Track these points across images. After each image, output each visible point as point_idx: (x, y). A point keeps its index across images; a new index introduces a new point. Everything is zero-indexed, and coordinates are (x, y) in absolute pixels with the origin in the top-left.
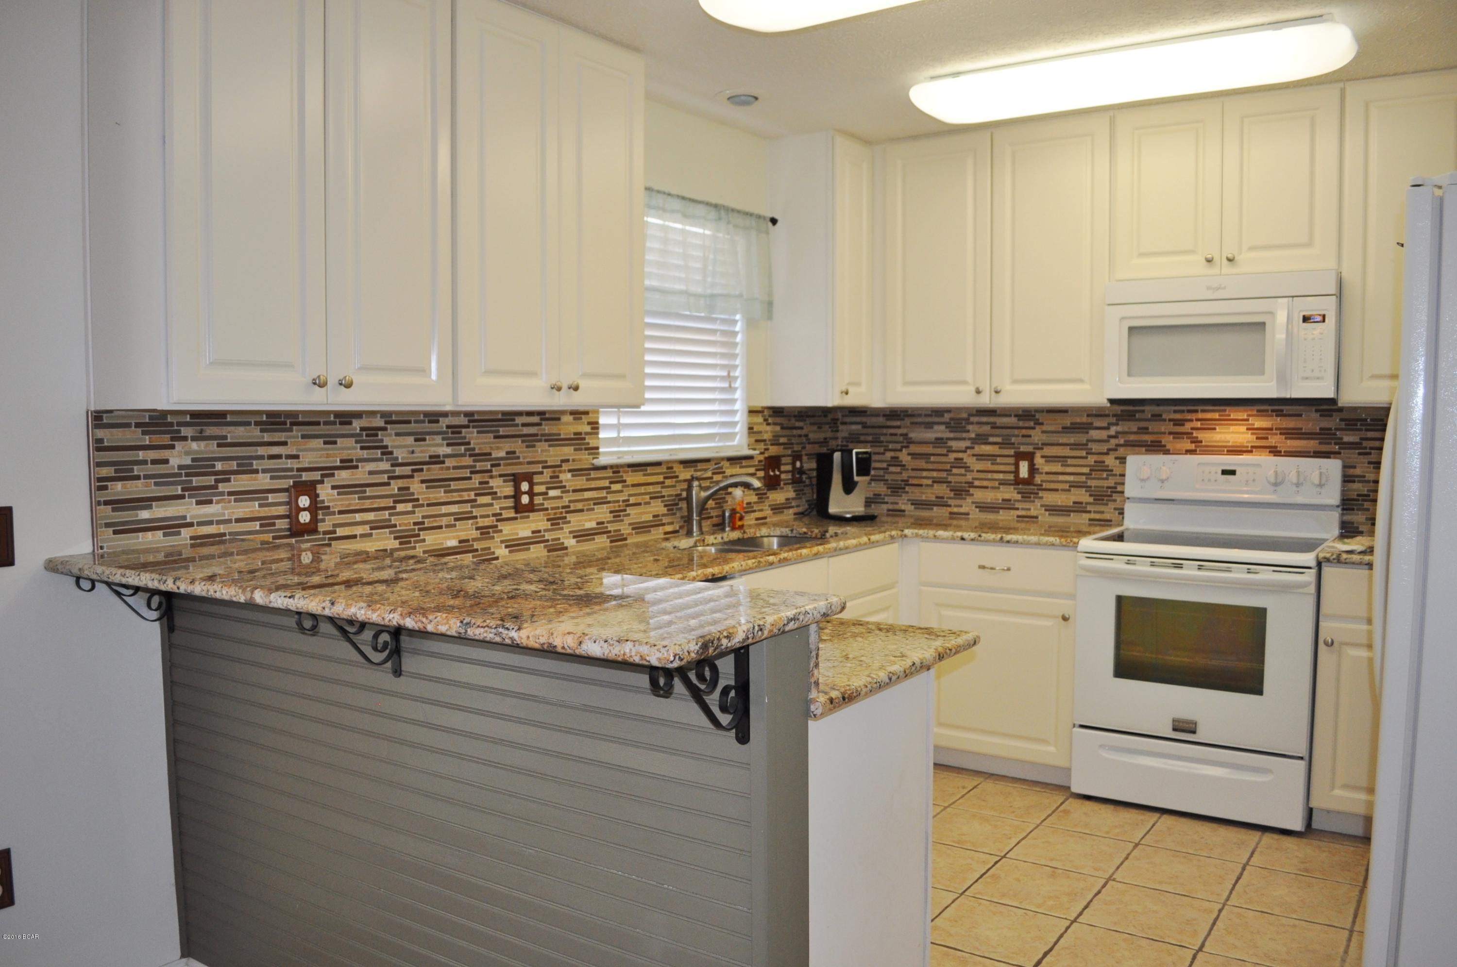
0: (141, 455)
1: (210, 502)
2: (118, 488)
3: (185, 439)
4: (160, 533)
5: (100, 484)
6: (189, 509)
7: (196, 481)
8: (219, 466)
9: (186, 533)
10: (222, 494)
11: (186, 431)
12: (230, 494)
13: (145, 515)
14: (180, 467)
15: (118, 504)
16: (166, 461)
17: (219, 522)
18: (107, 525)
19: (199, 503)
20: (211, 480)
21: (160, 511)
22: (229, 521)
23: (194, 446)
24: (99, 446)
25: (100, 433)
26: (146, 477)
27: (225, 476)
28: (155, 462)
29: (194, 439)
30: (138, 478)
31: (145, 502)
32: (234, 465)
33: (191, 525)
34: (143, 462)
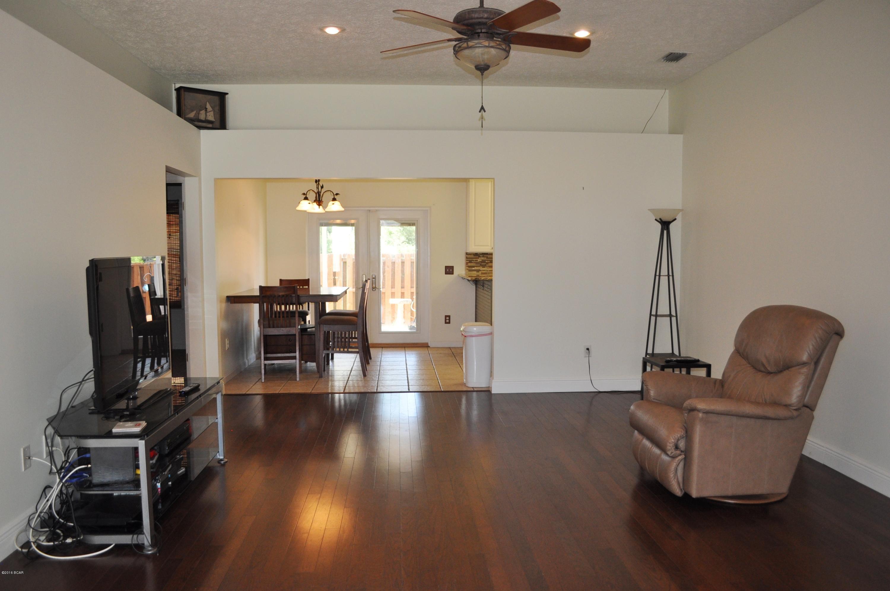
0: (474, 259)
1: (485, 267)
2: (469, 264)
3: (480, 257)
4: (476, 272)
5: (467, 263)
6: (481, 268)
7: (482, 264)
8: (486, 262)
9: (480, 272)
10: (487, 266)
11: (481, 256)
12: (488, 266)
13: (473, 269)
14: (480, 261)
15: (469, 267)
16: (477, 260)
17: (486, 271)
18: (467, 270)
19: (483, 267)
20: (485, 264)
21: (476, 268)
22: (488, 271)
23: (482, 258)
24: (467, 258)
25: (467, 256)
26: (474, 263)
27: (487, 263)
28: (476, 260)
29: (482, 257)
30: (472, 263)
31: (474, 267)
32: (489, 262)
33: (481, 271)
34: (474, 260)
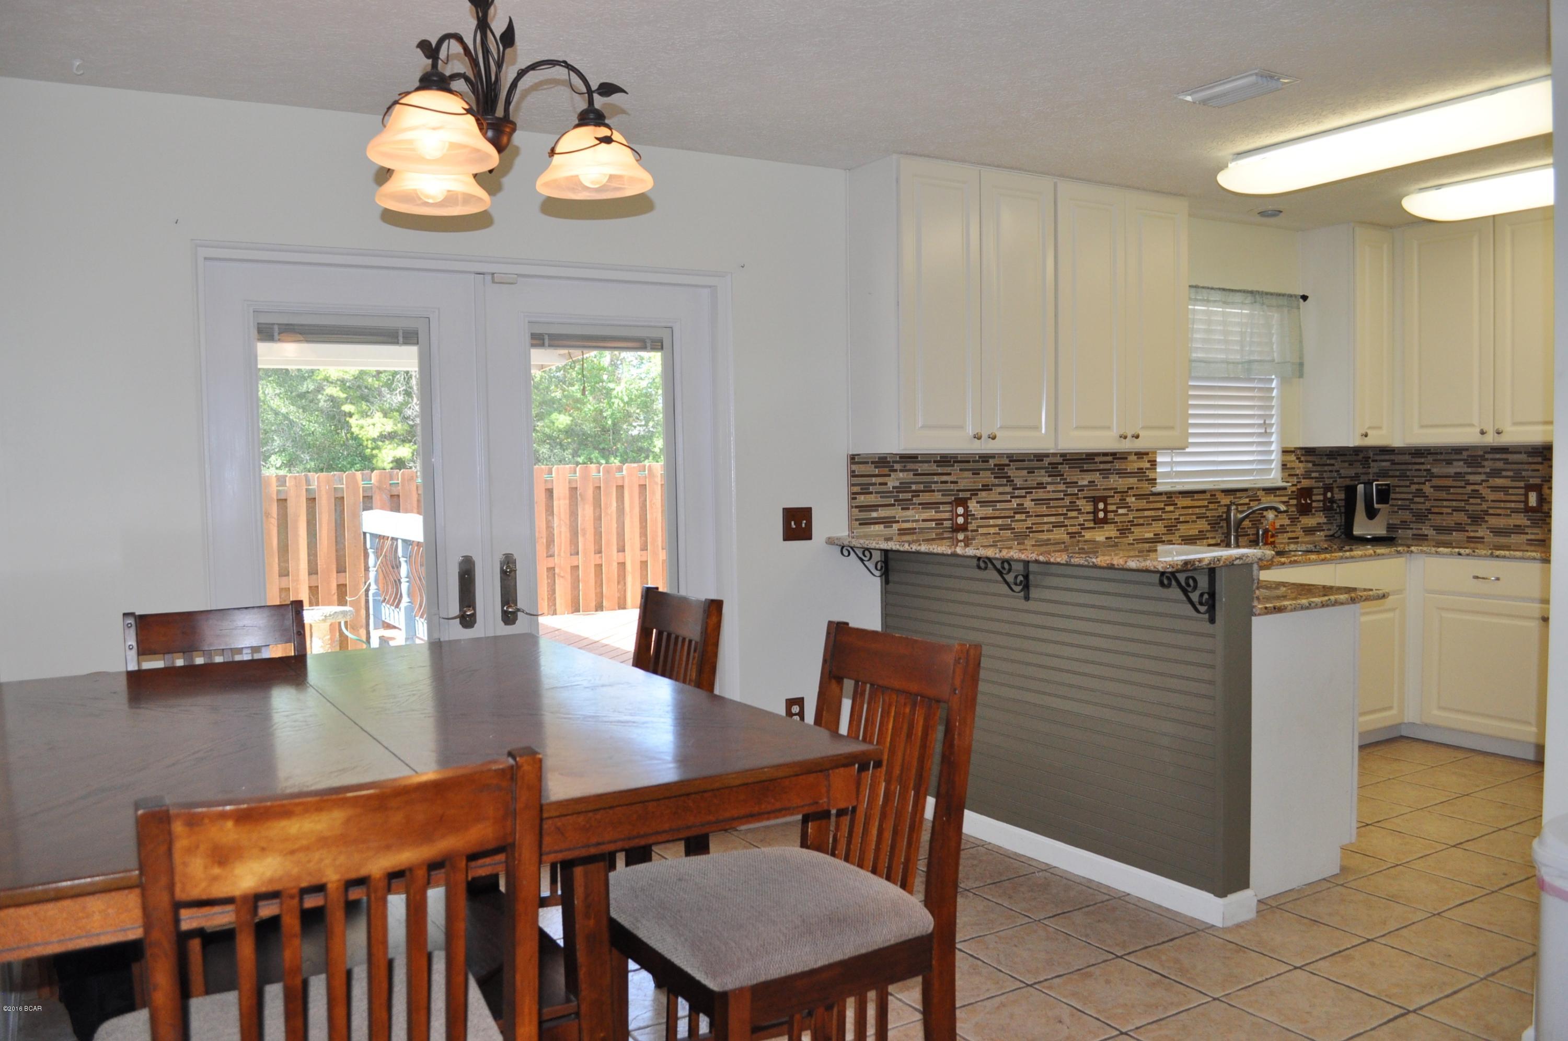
0: (874, 480)
1: (908, 509)
2: (862, 499)
3: (896, 471)
4: (882, 526)
5: (853, 496)
6: (897, 512)
7: (901, 496)
8: (914, 487)
9: (895, 526)
10: (915, 504)
11: (897, 466)
12: (920, 504)
13: (874, 515)
14: (894, 488)
15: (862, 508)
16: (886, 484)
17: (913, 521)
18: (856, 520)
19: (902, 509)
20: (909, 496)
21: (882, 513)
22: (917, 521)
23: (901, 475)
24: (853, 475)
25: (854, 467)
26: (876, 493)
27: (917, 493)
28: (880, 484)
29: (901, 471)
30: (871, 493)
31: (874, 507)
32: (921, 487)
33: (898, 522)
34: (875, 484)
